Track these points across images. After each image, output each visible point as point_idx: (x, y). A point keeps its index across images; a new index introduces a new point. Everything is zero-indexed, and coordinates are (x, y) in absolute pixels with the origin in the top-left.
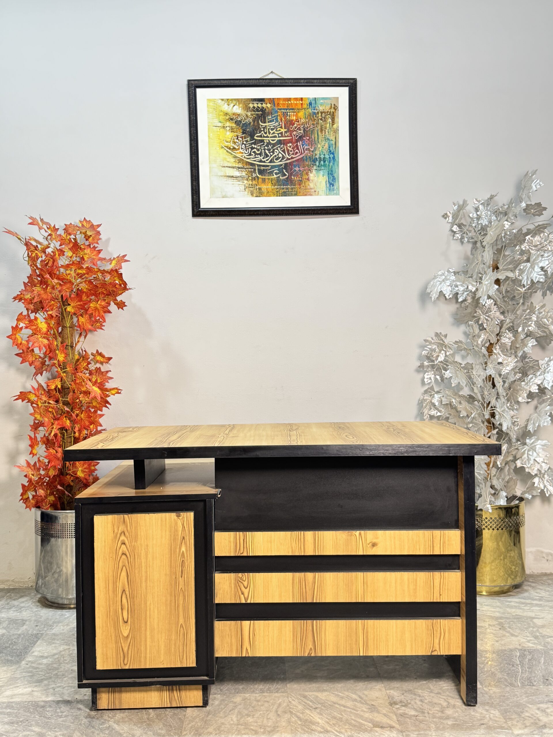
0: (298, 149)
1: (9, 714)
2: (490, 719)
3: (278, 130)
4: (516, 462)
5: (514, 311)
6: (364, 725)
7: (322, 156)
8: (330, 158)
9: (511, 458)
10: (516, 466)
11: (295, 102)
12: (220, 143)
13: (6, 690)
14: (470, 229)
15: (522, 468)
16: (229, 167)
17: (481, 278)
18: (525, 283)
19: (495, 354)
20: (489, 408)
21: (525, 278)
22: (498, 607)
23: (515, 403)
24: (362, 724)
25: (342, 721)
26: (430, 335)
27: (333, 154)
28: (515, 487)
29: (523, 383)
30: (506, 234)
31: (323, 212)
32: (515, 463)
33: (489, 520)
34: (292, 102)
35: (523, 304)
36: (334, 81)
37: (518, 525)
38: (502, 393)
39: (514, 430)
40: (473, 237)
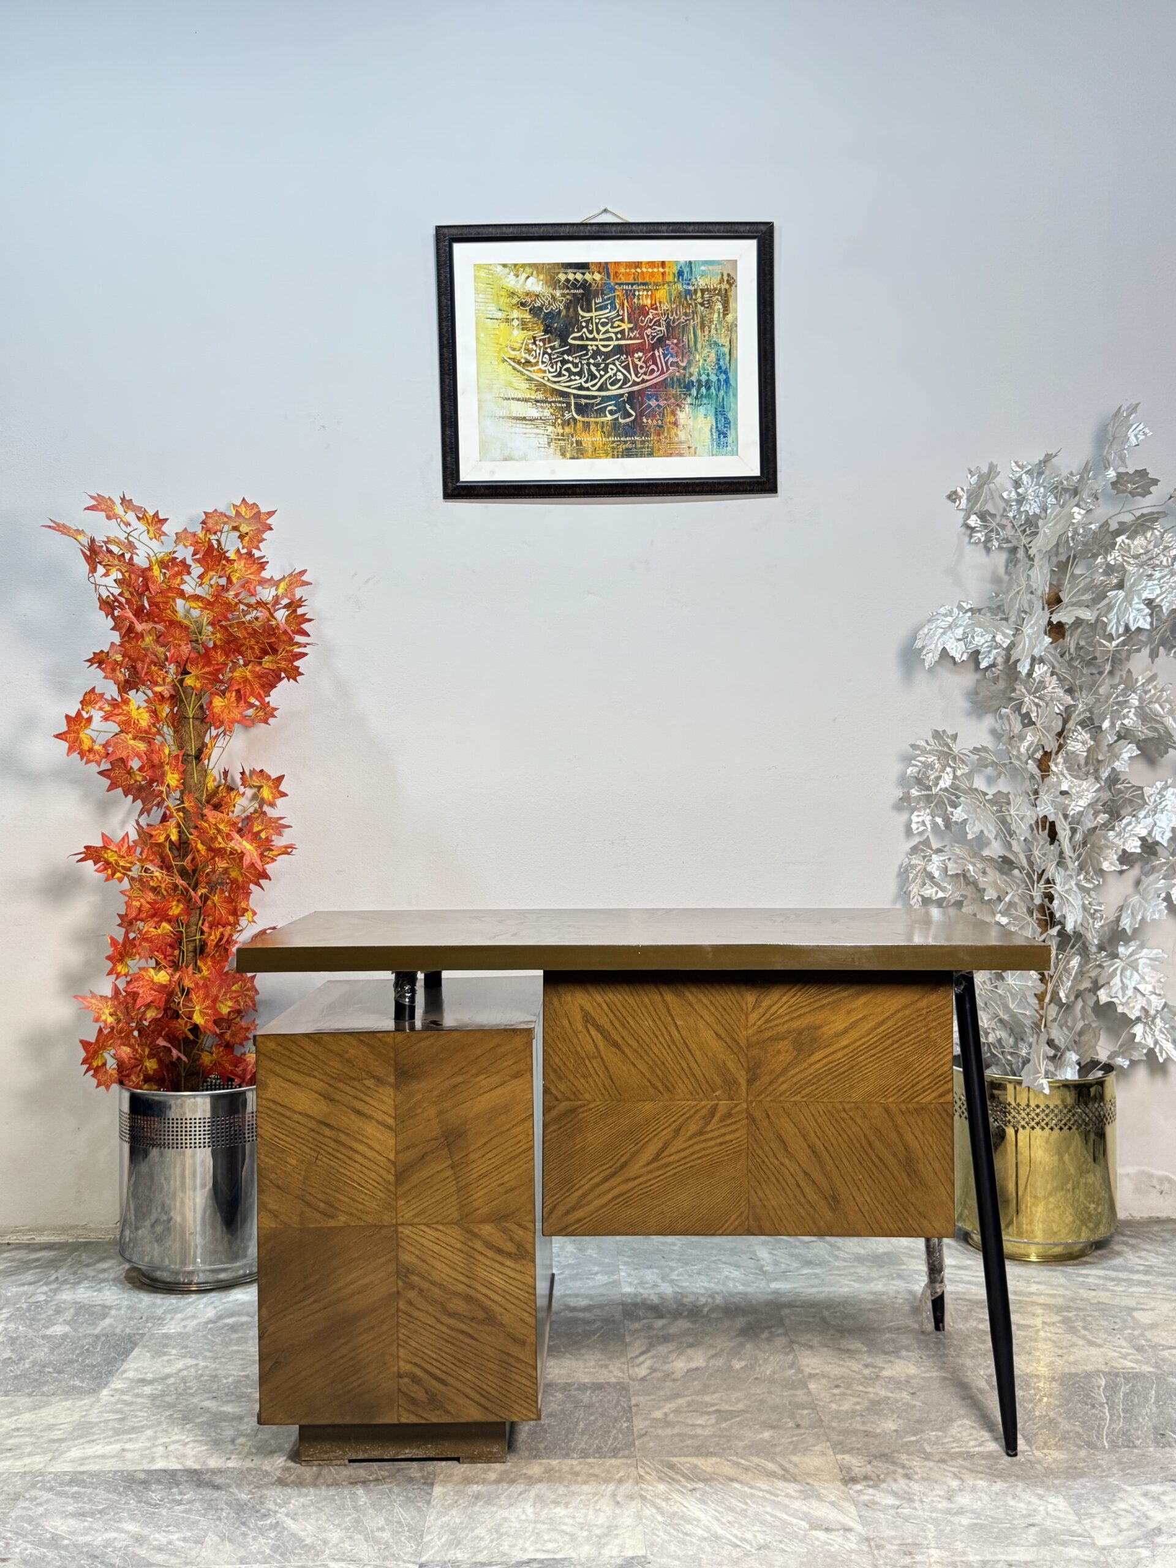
0: (655, 363)
1: (76, 1497)
2: (1047, 1514)
3: (616, 325)
4: (1099, 993)
5: (1092, 687)
6: (792, 1525)
7: (704, 378)
8: (719, 380)
9: (1086, 984)
10: (1098, 1001)
11: (650, 270)
12: (499, 352)
13: (69, 1449)
14: (1004, 522)
15: (1111, 1005)
16: (518, 400)
17: (1024, 621)
18: (1113, 632)
19: (1055, 774)
20: (1042, 881)
21: (1115, 621)
22: (1061, 1286)
23: (1095, 873)
24: (785, 1523)
25: (746, 1517)
26: (923, 736)
27: (726, 372)
28: (1096, 1043)
29: (1111, 833)
30: (1076, 532)
31: (706, 488)
32: (1095, 994)
33: (1043, 1111)
34: (644, 270)
35: (1111, 673)
36: (728, 227)
37: (1102, 1121)
38: (1070, 852)
39: (1095, 928)
40: (1010, 538)
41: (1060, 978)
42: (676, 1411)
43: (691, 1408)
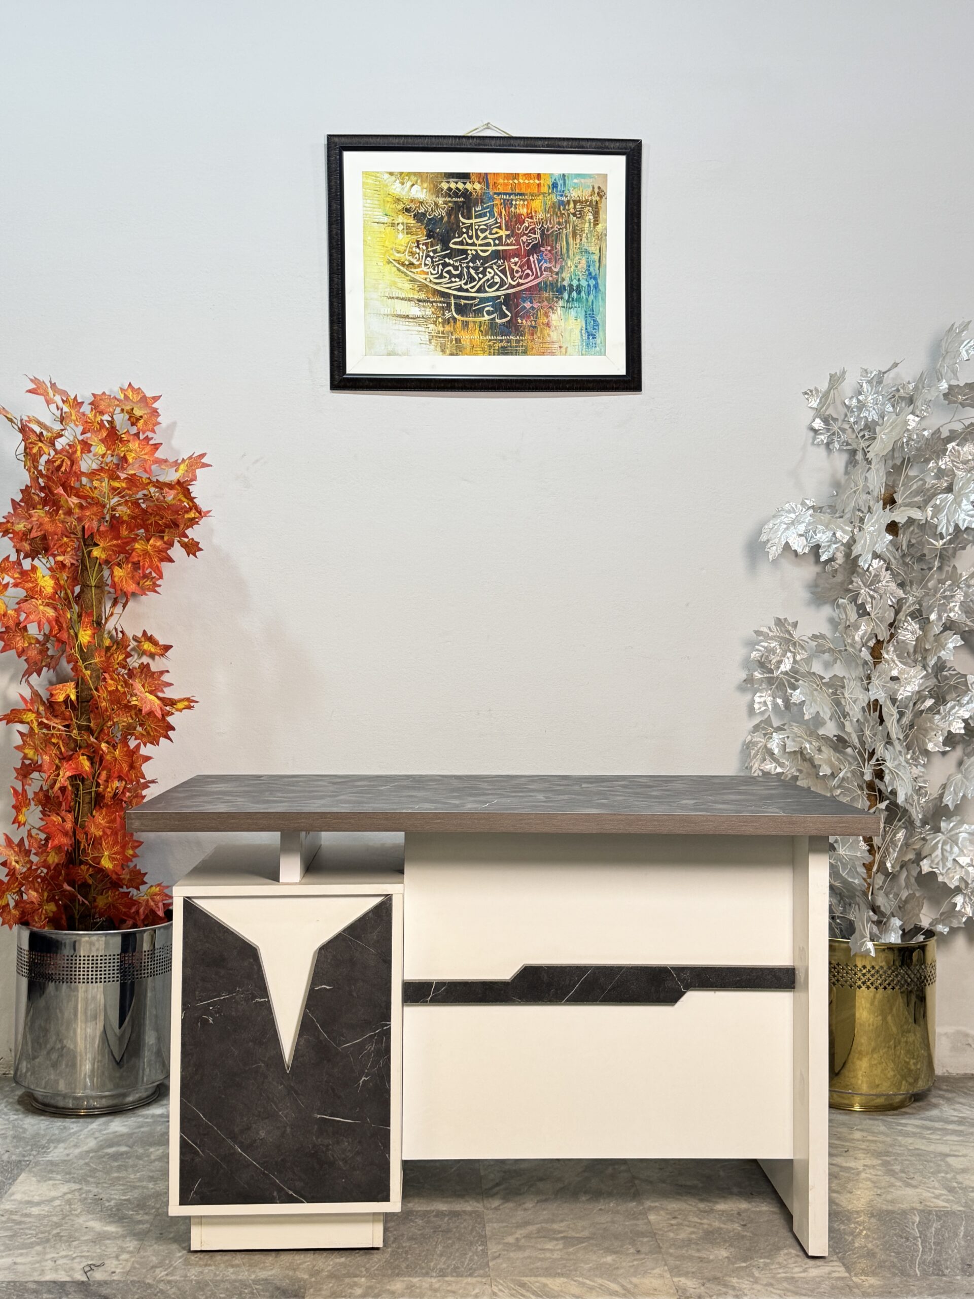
0: (530, 268)
3: (494, 231)
4: (921, 863)
5: (922, 581)
7: (575, 283)
8: (589, 285)
9: (911, 856)
10: (921, 871)
11: (527, 181)
14: (846, 426)
15: (932, 875)
16: (402, 299)
17: (862, 520)
18: (944, 531)
19: (887, 662)
20: (873, 762)
21: (945, 521)
22: (882, 1133)
23: (921, 753)
26: (766, 623)
27: (595, 278)
28: (920, 911)
29: (937, 717)
30: (910, 439)
32: (918, 865)
33: (869, 971)
34: (521, 181)
35: (940, 568)
36: (599, 144)
37: (923, 982)
38: (897, 734)
39: (919, 803)
40: (850, 441)
41: (887, 849)
42: (527, 1237)
43: (541, 1235)
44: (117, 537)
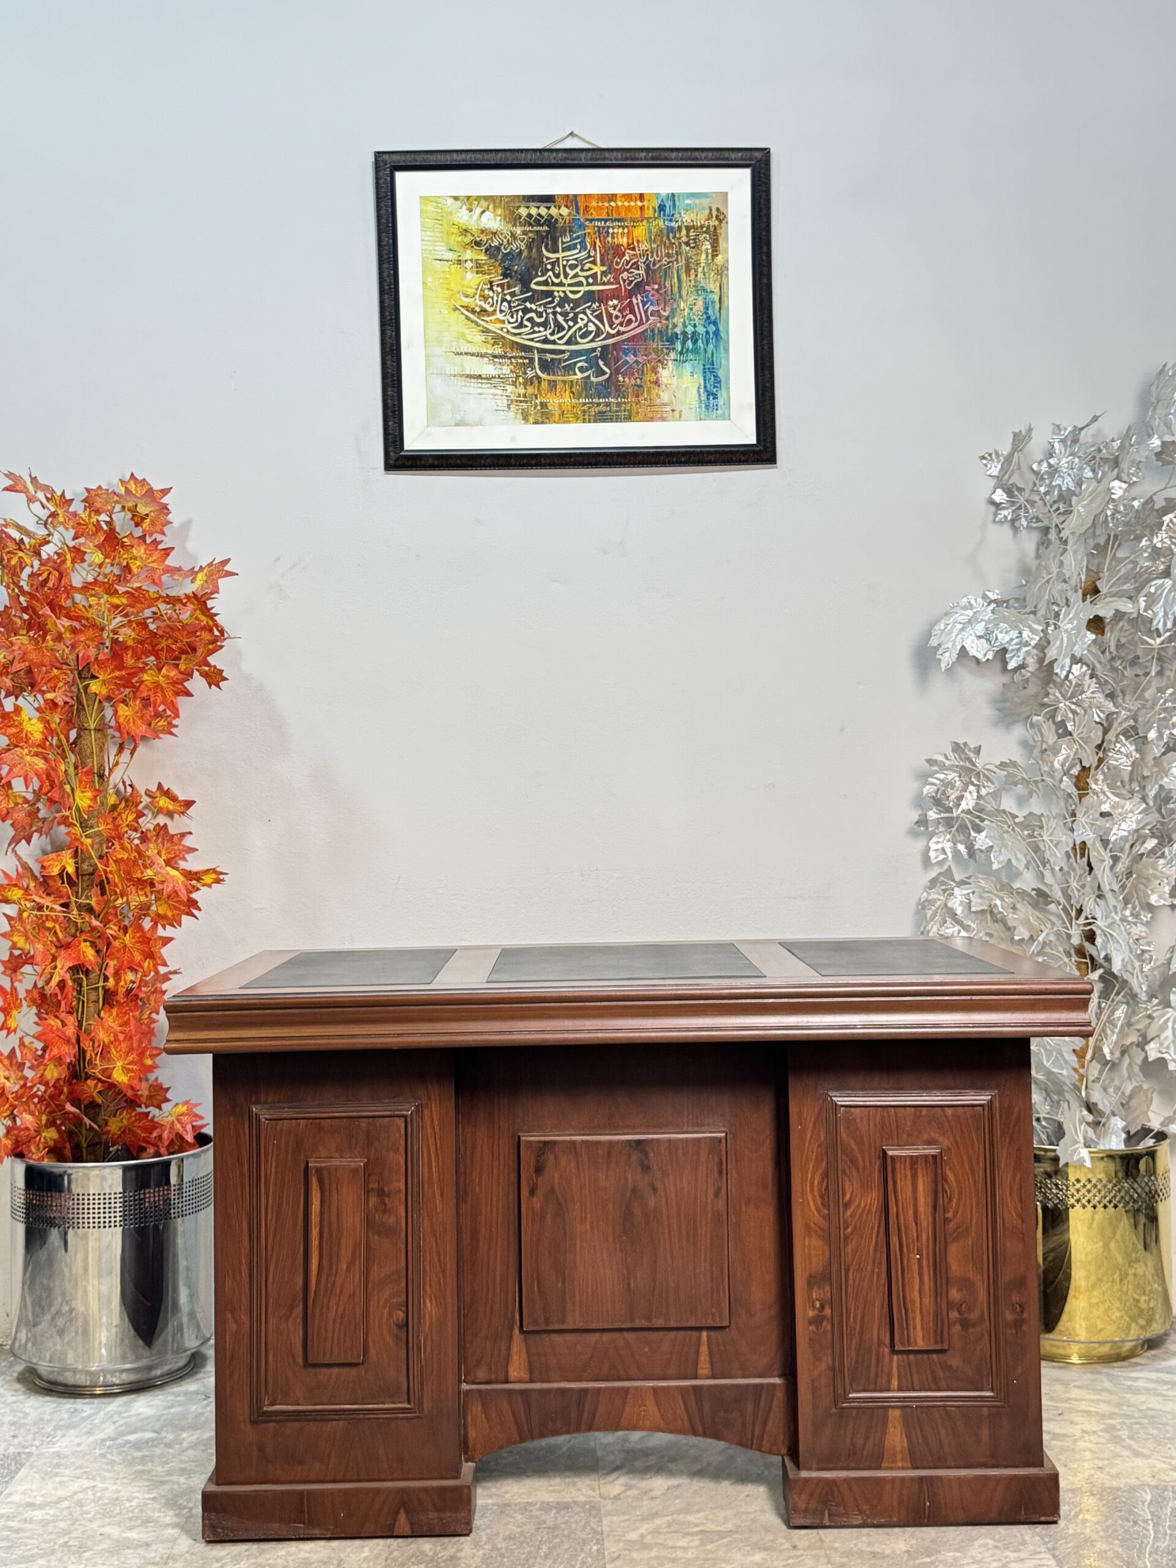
0: (632, 312)
3: (586, 267)
4: (1147, 1048)
5: (1137, 689)
7: (690, 330)
8: (707, 332)
9: (1133, 1038)
10: (1146, 1057)
11: (626, 204)
12: (450, 299)
14: (1036, 498)
15: (1162, 1062)
16: (473, 355)
17: (1057, 616)
18: (1160, 626)
19: (1096, 793)
20: (1082, 921)
21: (1161, 614)
22: (1106, 1390)
23: (1142, 907)
26: (941, 751)
27: (715, 323)
28: (1148, 1108)
29: (1162, 861)
30: (1116, 511)
32: (1143, 1050)
33: (1085, 1186)
34: (620, 203)
35: (1160, 673)
36: (716, 154)
37: (1154, 1197)
38: (1110, 884)
39: (1142, 972)
40: (1041, 516)
41: (1103, 1030)
42: (656, 1532)
43: (672, 1529)
44: (121, 666)
